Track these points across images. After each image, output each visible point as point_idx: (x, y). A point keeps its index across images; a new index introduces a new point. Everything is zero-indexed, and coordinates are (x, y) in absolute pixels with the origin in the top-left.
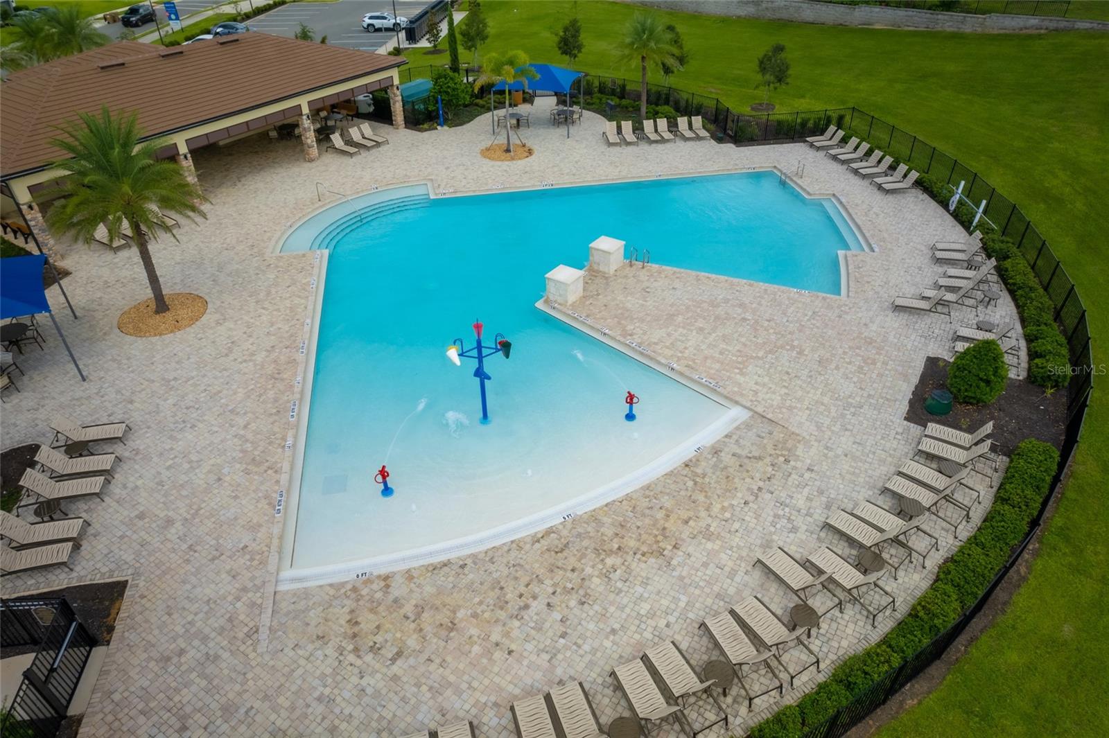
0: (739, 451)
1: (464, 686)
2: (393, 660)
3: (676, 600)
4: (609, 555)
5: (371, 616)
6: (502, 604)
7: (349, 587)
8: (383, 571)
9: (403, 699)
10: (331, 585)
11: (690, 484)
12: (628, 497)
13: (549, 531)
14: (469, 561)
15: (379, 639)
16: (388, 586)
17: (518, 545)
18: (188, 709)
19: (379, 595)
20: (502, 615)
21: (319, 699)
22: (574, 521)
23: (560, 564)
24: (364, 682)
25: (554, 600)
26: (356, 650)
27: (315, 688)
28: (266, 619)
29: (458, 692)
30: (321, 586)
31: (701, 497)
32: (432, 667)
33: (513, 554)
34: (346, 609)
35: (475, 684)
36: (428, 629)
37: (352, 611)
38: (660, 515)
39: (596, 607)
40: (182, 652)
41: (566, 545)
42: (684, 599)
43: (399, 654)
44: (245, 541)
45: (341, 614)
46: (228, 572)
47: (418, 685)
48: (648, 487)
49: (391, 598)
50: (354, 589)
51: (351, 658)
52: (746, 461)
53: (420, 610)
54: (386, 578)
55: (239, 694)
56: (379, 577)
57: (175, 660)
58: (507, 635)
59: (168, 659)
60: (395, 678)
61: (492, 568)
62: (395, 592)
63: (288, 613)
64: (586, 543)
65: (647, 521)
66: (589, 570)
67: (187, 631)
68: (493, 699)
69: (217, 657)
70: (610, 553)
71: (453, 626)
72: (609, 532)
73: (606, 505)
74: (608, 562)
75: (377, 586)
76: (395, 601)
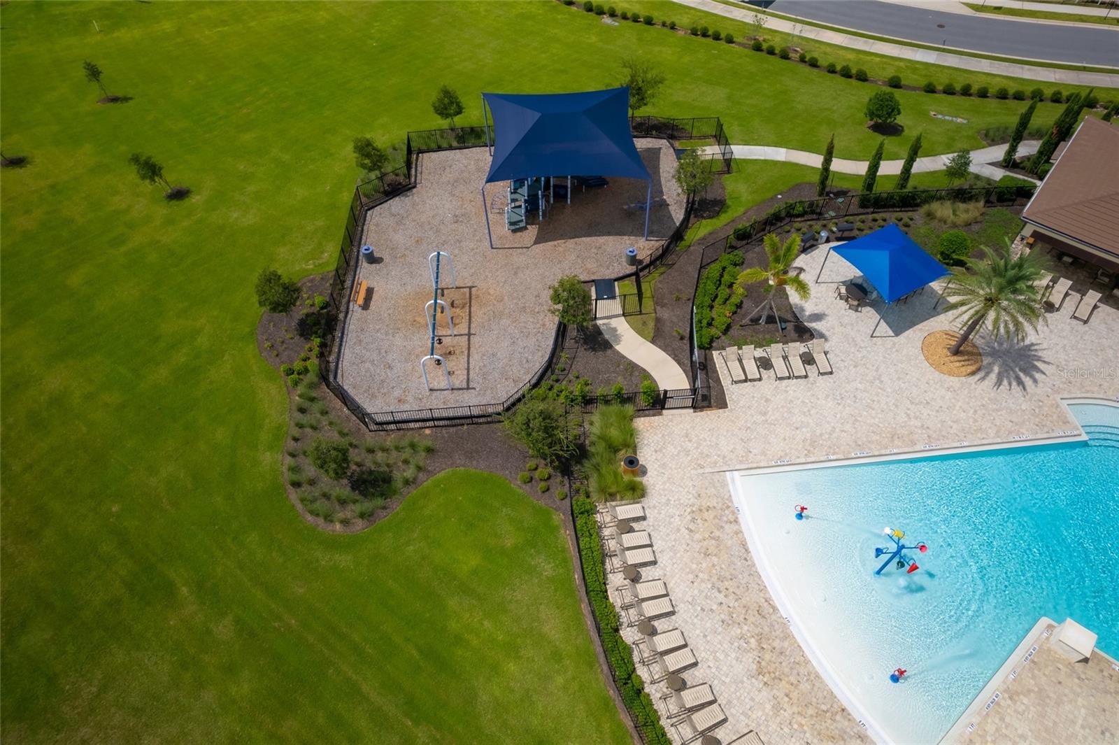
1: (674, 561)
2: (688, 529)
4: (757, 641)
5: (712, 517)
6: (722, 579)
7: (730, 504)
8: (741, 520)
9: (668, 534)
10: (730, 496)
11: (824, 708)
12: (807, 662)
13: (775, 609)
14: (749, 563)
15: (699, 521)
16: (731, 522)
17: (763, 589)
18: (664, 451)
19: (725, 519)
20: (715, 579)
21: (668, 500)
22: (784, 625)
23: (749, 611)
24: (677, 517)
25: (724, 607)
26: (693, 512)
27: (673, 497)
28: (708, 470)
29: (671, 558)
30: (729, 491)
31: (811, 712)
32: (685, 546)
33: (757, 587)
34: (716, 505)
35: (675, 566)
36: (705, 543)
37: (714, 507)
38: (792, 679)
39: (720, 629)
40: (690, 441)
41: (764, 617)
42: (727, 680)
43: (691, 531)
44: (754, 451)
45: (713, 503)
46: (735, 448)
47: (675, 540)
48: (818, 676)
49: (724, 525)
50: (728, 507)
51: (689, 510)
53: (717, 539)
54: (736, 521)
55: (671, 468)
56: (737, 518)
57: (687, 439)
58: (702, 581)
59: (687, 437)
60: (678, 530)
61: (746, 575)
62: (727, 527)
63: (713, 480)
64: (766, 629)
65: (787, 670)
66: (746, 628)
67: (701, 440)
68: (668, 573)
69: (688, 455)
70: (759, 642)
71: (707, 555)
72: (776, 644)
73: (799, 646)
74: (753, 640)
75: (731, 518)
76: (722, 527)
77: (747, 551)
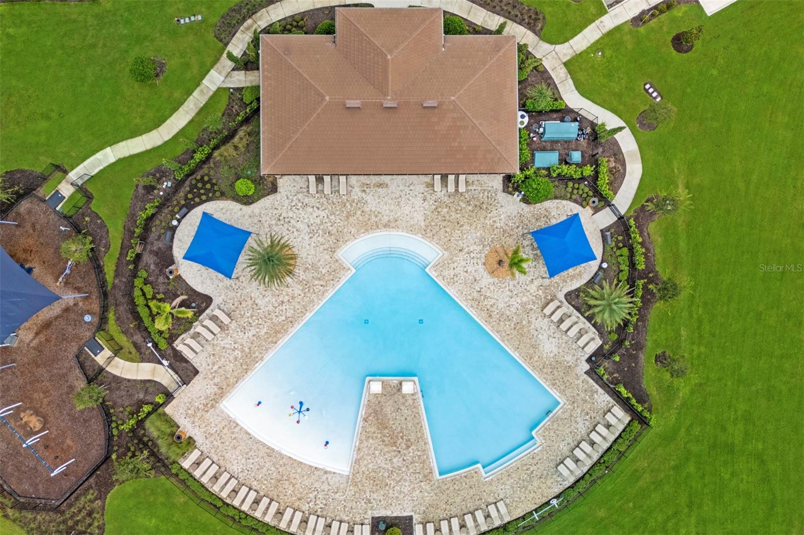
0: (329, 479)
3: (271, 487)
5: (227, 430)
6: (247, 453)
7: (230, 419)
8: (239, 422)
9: (216, 451)
10: (228, 415)
11: (309, 473)
12: (295, 460)
13: (273, 449)
14: (253, 438)
15: (224, 436)
16: (236, 427)
17: (264, 445)
19: (233, 427)
20: (245, 456)
22: (280, 453)
23: (264, 458)
25: (255, 464)
30: (226, 413)
31: (305, 478)
33: (262, 446)
36: (232, 444)
38: (293, 471)
41: (271, 456)
42: (273, 489)
43: (223, 443)
45: (224, 424)
49: (233, 430)
50: (230, 421)
51: (216, 435)
52: (326, 482)
53: (235, 438)
54: (237, 424)
58: (241, 460)
61: (255, 444)
63: (217, 413)
64: (275, 460)
65: (290, 470)
66: (267, 465)
70: (275, 467)
71: (235, 448)
72: (281, 462)
73: (289, 457)
74: (272, 468)
75: (234, 425)
76: (234, 432)
77: (249, 434)
